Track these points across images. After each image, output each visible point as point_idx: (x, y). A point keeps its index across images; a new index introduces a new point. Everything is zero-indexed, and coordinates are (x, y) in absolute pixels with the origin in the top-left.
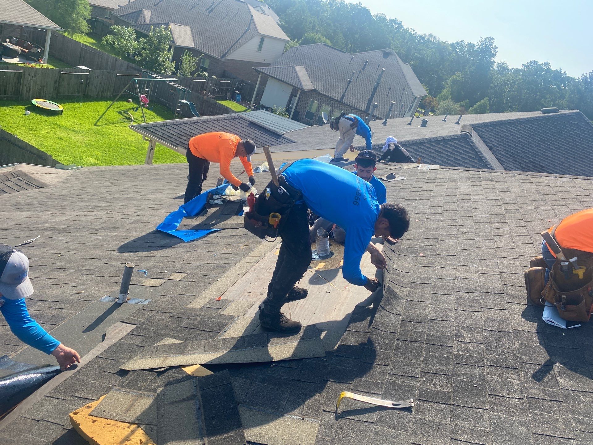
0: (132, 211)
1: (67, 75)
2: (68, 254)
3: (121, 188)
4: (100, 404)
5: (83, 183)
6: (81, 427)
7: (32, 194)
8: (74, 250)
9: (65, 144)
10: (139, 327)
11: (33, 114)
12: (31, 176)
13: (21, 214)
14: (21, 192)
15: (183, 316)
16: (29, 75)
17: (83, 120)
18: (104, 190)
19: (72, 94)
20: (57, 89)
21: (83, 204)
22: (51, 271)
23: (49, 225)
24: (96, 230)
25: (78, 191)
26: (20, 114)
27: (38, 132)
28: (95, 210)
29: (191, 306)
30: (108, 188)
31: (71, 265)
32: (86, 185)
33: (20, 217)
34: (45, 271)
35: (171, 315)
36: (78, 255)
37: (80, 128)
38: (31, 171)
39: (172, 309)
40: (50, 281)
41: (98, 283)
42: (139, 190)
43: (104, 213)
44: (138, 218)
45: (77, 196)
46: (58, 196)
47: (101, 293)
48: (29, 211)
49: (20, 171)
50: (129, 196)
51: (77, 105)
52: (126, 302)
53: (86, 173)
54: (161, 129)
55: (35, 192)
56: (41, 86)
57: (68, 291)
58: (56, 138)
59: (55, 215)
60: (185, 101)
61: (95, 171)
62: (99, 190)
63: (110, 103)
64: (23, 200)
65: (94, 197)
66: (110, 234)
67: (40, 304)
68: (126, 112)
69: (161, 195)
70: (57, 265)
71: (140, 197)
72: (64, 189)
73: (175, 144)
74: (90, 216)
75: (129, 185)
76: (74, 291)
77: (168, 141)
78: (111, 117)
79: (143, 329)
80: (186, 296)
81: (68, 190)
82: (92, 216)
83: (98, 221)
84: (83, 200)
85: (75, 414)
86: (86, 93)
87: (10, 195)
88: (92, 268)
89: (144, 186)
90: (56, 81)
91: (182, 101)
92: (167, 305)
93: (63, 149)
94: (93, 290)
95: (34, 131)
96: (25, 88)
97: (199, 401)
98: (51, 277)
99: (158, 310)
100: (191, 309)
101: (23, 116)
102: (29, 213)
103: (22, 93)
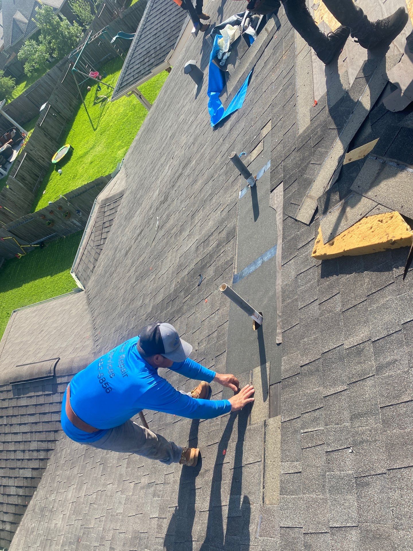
0: (184, 139)
1: (44, 123)
2: (186, 203)
3: (158, 139)
4: (324, 233)
5: (136, 166)
6: (328, 254)
7: (124, 204)
8: (186, 197)
9: (98, 162)
10: (286, 180)
11: (63, 168)
12: (110, 196)
13: (135, 218)
14: (118, 210)
15: (305, 141)
16: (31, 150)
17: (86, 137)
18: (152, 152)
19: (61, 130)
20: (52, 139)
21: (154, 173)
22: (192, 219)
23: (155, 205)
24: (181, 174)
25: (142, 172)
26: (58, 177)
27: (79, 174)
28: (165, 167)
29: (301, 131)
30: (152, 148)
31: (196, 205)
32: (140, 163)
33: (137, 219)
34: (190, 223)
35: (296, 150)
36: (193, 197)
37: (91, 143)
38: (106, 194)
39: (291, 147)
40: (199, 224)
41: (225, 193)
42: (170, 124)
43: (171, 161)
44: (193, 137)
45: (145, 174)
46: (136, 188)
47: (235, 195)
48: (136, 212)
49: (102, 201)
50: (170, 135)
51: (71, 133)
52: (257, 180)
53: (131, 159)
54: (128, 75)
55: (124, 201)
56: (44, 148)
57: (217, 216)
58: (90, 165)
59: (151, 196)
60: (114, 39)
61: (133, 152)
62: (150, 156)
63: (82, 106)
64: (125, 212)
65: (153, 162)
66: (191, 165)
67: (211, 238)
68: (97, 98)
69: (186, 109)
70: (190, 214)
71: (176, 127)
72: (133, 181)
73: (148, 72)
74: (167, 172)
75: (160, 130)
76: (219, 212)
77: (142, 76)
78: (95, 113)
79: (290, 178)
80: (290, 131)
81: (136, 178)
82: (168, 171)
83: (175, 169)
84: (151, 171)
85: (315, 252)
86: (65, 118)
87: (116, 218)
88: (210, 192)
89: (168, 119)
90: (45, 134)
91: (113, 41)
92: (284, 150)
93: (101, 166)
94: (228, 199)
95: (76, 176)
96: (40, 160)
97: (392, 161)
98: (196, 222)
99: (283, 159)
100: (305, 132)
101: (61, 176)
102: (138, 213)
103: (43, 165)
